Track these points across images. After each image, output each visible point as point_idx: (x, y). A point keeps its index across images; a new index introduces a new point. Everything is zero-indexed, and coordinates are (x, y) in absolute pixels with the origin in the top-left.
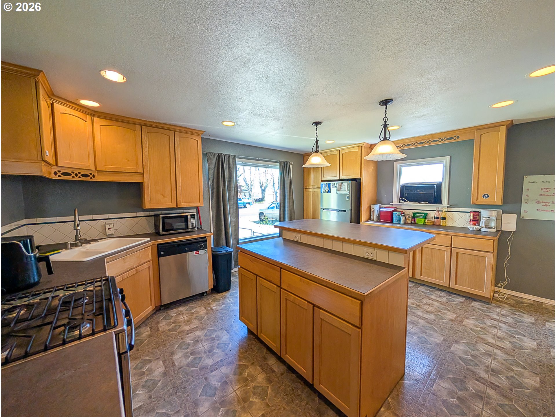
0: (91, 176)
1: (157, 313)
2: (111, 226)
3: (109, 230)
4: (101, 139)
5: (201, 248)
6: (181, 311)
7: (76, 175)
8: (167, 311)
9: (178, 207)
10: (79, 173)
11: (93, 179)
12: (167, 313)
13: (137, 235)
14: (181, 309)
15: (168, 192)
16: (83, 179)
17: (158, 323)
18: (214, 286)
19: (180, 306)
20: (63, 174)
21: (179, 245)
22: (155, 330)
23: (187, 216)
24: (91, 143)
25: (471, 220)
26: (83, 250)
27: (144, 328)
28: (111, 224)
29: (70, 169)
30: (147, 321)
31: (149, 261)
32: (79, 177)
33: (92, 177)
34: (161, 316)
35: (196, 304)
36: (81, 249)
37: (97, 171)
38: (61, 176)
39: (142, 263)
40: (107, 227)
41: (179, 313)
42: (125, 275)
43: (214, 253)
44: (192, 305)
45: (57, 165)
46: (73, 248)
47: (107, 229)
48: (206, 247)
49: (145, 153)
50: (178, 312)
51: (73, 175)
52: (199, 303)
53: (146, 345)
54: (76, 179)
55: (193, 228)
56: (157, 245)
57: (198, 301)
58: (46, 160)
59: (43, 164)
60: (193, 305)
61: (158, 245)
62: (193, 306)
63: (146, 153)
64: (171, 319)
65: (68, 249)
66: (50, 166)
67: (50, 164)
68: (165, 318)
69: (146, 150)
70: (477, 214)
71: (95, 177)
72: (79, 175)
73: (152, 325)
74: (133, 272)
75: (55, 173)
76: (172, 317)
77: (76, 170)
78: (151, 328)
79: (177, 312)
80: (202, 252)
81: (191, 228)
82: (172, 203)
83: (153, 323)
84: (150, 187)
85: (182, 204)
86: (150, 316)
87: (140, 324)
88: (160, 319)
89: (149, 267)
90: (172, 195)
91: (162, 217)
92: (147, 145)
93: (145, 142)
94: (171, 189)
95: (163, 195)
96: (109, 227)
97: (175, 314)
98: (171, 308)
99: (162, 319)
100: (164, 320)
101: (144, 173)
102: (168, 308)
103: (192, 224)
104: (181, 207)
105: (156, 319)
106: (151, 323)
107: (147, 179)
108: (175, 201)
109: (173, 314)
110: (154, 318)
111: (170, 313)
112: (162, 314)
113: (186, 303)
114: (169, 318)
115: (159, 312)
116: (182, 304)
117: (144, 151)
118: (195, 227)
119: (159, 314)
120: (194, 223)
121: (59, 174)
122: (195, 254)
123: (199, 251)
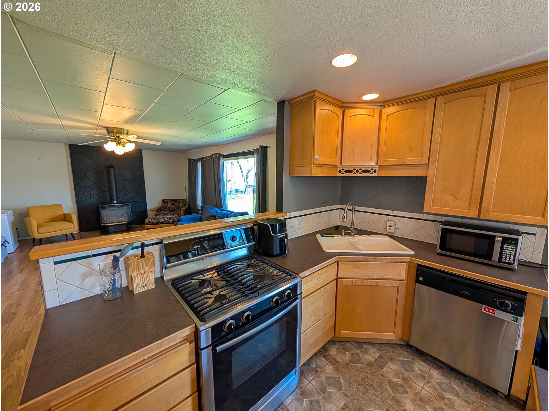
0: (372, 171)
1: (405, 348)
2: (392, 224)
3: (390, 227)
4: (386, 131)
6: (430, 376)
7: (357, 171)
8: (417, 358)
9: (482, 218)
10: (360, 169)
11: (375, 175)
12: (413, 359)
14: (435, 373)
15: (465, 191)
16: (364, 175)
17: (392, 359)
20: (363, 171)
22: (380, 364)
23: (494, 237)
26: (351, 240)
27: (376, 350)
28: (392, 221)
29: (351, 167)
30: (385, 347)
32: (360, 173)
33: (373, 173)
34: (404, 356)
35: (465, 390)
37: (379, 165)
38: (344, 174)
39: (386, 277)
40: (388, 224)
41: (426, 375)
42: (359, 282)
44: (456, 385)
45: (341, 164)
46: (347, 236)
49: (435, 135)
50: (426, 373)
51: (355, 171)
52: (473, 395)
53: (356, 369)
54: (357, 175)
56: (416, 265)
58: (316, 163)
59: (314, 166)
61: (418, 265)
63: (437, 135)
64: (407, 371)
65: (342, 236)
67: (335, 165)
68: (403, 363)
69: (437, 130)
71: (376, 172)
72: (360, 171)
73: (384, 356)
74: (370, 282)
75: (340, 171)
76: (412, 370)
77: (357, 167)
78: (380, 357)
79: (424, 372)
81: (505, 263)
83: (387, 354)
84: (435, 183)
85: (491, 214)
86: (395, 344)
87: (377, 342)
88: (398, 358)
89: (398, 287)
90: (473, 197)
91: (442, 228)
92: (440, 123)
93: (438, 119)
94: (472, 188)
95: (454, 196)
96: (390, 225)
97: (420, 371)
98: (425, 358)
99: (399, 360)
100: (399, 363)
101: (430, 163)
102: (421, 356)
103: (506, 256)
104: (488, 219)
105: (395, 353)
106: (386, 352)
107: (432, 172)
108: (477, 208)
109: (417, 369)
110: (395, 350)
111: (416, 363)
112: (407, 355)
113: (452, 373)
114: (407, 367)
115: (407, 349)
116: (444, 369)
117: (434, 133)
118: (512, 262)
119: (404, 352)
120: (510, 255)
121: (343, 171)
122: (485, 310)
123: (495, 311)
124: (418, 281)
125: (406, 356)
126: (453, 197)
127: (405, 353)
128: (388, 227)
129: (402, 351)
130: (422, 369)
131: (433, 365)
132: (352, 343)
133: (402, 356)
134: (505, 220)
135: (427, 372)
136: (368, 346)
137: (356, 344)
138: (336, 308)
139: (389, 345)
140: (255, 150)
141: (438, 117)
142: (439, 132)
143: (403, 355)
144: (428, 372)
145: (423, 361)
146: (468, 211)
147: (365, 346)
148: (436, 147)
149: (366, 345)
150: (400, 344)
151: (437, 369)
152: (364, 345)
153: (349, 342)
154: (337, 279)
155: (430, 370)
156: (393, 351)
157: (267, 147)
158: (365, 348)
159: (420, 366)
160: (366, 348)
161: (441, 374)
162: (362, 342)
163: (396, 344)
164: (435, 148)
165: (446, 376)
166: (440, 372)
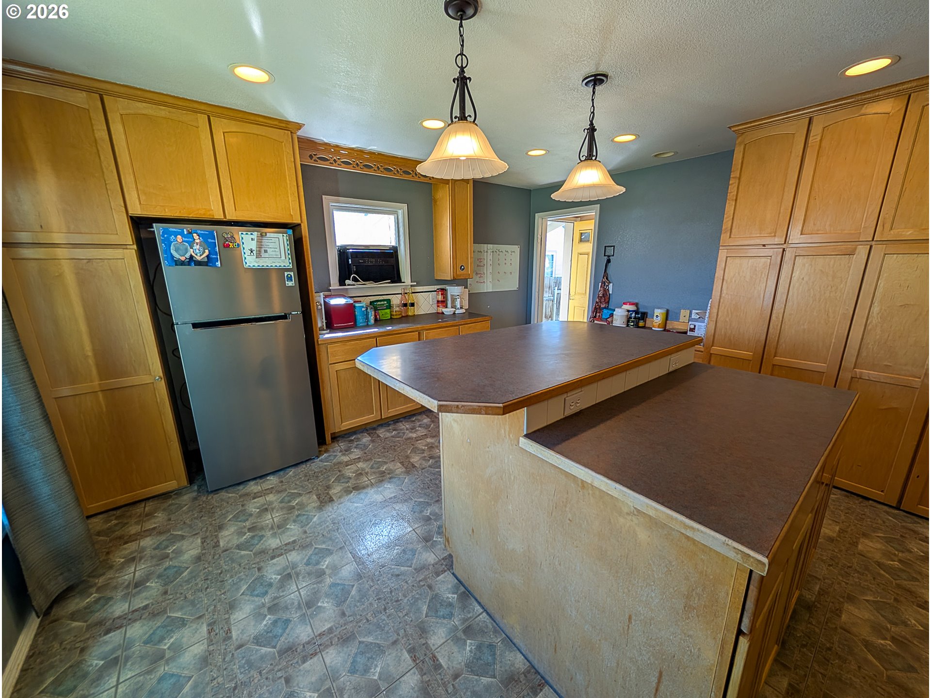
25: (438, 302)
70: (443, 291)
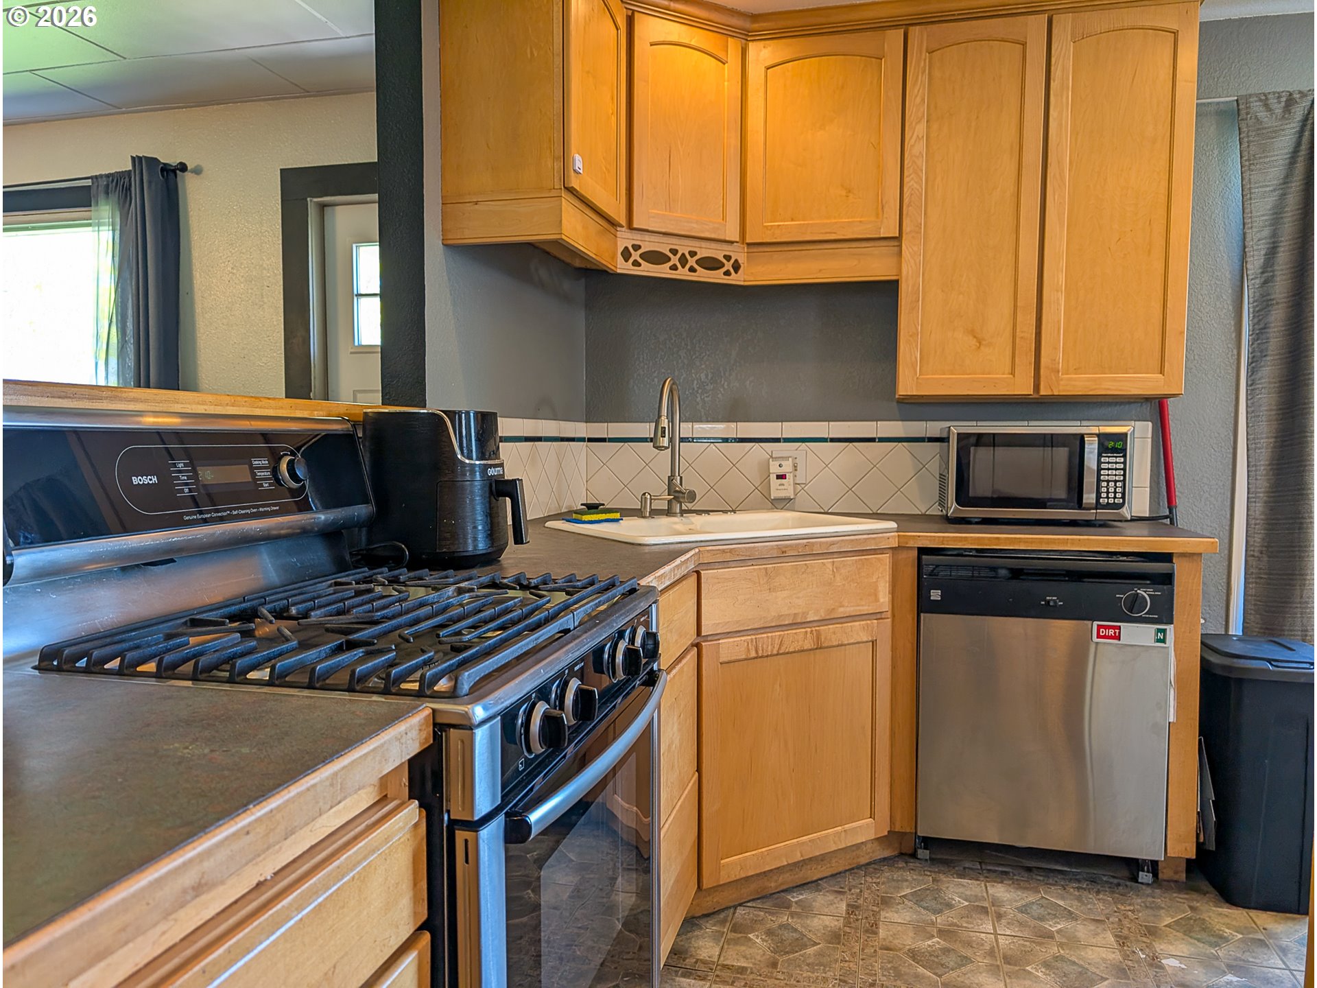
0: (728, 266)
1: (901, 864)
2: (787, 468)
3: (780, 481)
5: (1131, 612)
6: (995, 902)
7: (683, 260)
8: (942, 877)
9: (1042, 393)
10: (692, 254)
11: (736, 279)
12: (935, 880)
13: (874, 513)
14: (1001, 892)
15: (997, 319)
16: (703, 275)
17: (885, 902)
18: (1200, 846)
19: (1002, 876)
21: (1016, 574)
22: (862, 924)
23: (1081, 437)
24: (735, 141)
27: (831, 897)
28: (787, 458)
29: (665, 240)
30: (850, 880)
31: (878, 616)
32: (692, 269)
33: (732, 271)
34: (910, 881)
35: (1079, 899)
36: (675, 523)
37: (749, 245)
38: (640, 265)
39: (842, 612)
40: (774, 469)
41: (986, 904)
42: (769, 641)
43: (1214, 659)
44: (1057, 897)
45: (630, 227)
47: (773, 477)
48: (1163, 613)
49: (912, 146)
50: (983, 899)
51: (675, 260)
52: (1099, 903)
53: (808, 965)
54: (682, 274)
55: (1108, 506)
56: (915, 553)
57: (1098, 892)
58: (573, 185)
59: (566, 197)
60: (1063, 898)
61: (922, 551)
62: (1061, 903)
63: (916, 147)
64: (940, 912)
65: (644, 517)
66: (612, 230)
67: (613, 224)
68: (918, 898)
69: (917, 130)
71: (740, 271)
72: (692, 262)
73: (861, 902)
74: (798, 639)
75: (626, 254)
76: (951, 906)
77: (682, 241)
78: (852, 908)
79: (978, 899)
80: (1137, 634)
82: (1013, 373)
83: (866, 894)
84: (923, 300)
85: (1062, 380)
86: (869, 864)
87: (822, 876)
88: (898, 892)
89: (874, 643)
90: (1018, 334)
91: (958, 434)
92: (922, 110)
93: (916, 96)
94: (1015, 306)
95: (975, 337)
96: (781, 471)
97: (966, 900)
98: (962, 869)
99: (904, 896)
100: (910, 904)
101: (904, 235)
102: (949, 866)
103: (1107, 487)
104: (1057, 393)
105: (883, 883)
106: (861, 891)
107: (912, 261)
108: (1030, 363)
109: (957, 899)
110: (878, 878)
111: (947, 888)
112: (915, 877)
113: (1034, 876)
114: (933, 904)
115: (906, 863)
116: (1015, 875)
117: (910, 140)
118: (1121, 500)
119: (905, 874)
120: (1116, 481)
121: (636, 256)
122: (1099, 636)
123: (1119, 628)
124: (924, 606)
125: (915, 880)
126: (971, 338)
127: (908, 875)
128: (775, 482)
129: (900, 873)
130: (968, 893)
131: (987, 877)
132: (749, 904)
133: (905, 884)
134: (1091, 390)
135: (983, 897)
136: (802, 894)
137: (763, 903)
138: (699, 770)
139: (856, 870)
140: (104, 182)
141: (916, 91)
142: (920, 136)
143: (907, 880)
144: (985, 894)
145: (961, 876)
146: (1011, 376)
147: (793, 897)
148: (916, 183)
149: (795, 894)
150: (885, 859)
151: (999, 880)
152: (789, 897)
153: (740, 905)
154: (698, 645)
155: (986, 888)
156: (874, 881)
157: (183, 167)
158: (796, 903)
159: (961, 890)
160: (800, 900)
161: (1014, 888)
162: (778, 892)
163: (874, 862)
164: (915, 185)
165: (1026, 888)
166: (1010, 885)
